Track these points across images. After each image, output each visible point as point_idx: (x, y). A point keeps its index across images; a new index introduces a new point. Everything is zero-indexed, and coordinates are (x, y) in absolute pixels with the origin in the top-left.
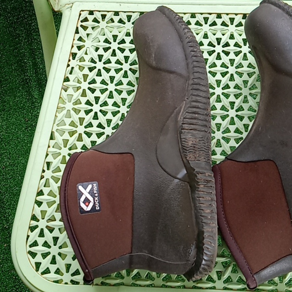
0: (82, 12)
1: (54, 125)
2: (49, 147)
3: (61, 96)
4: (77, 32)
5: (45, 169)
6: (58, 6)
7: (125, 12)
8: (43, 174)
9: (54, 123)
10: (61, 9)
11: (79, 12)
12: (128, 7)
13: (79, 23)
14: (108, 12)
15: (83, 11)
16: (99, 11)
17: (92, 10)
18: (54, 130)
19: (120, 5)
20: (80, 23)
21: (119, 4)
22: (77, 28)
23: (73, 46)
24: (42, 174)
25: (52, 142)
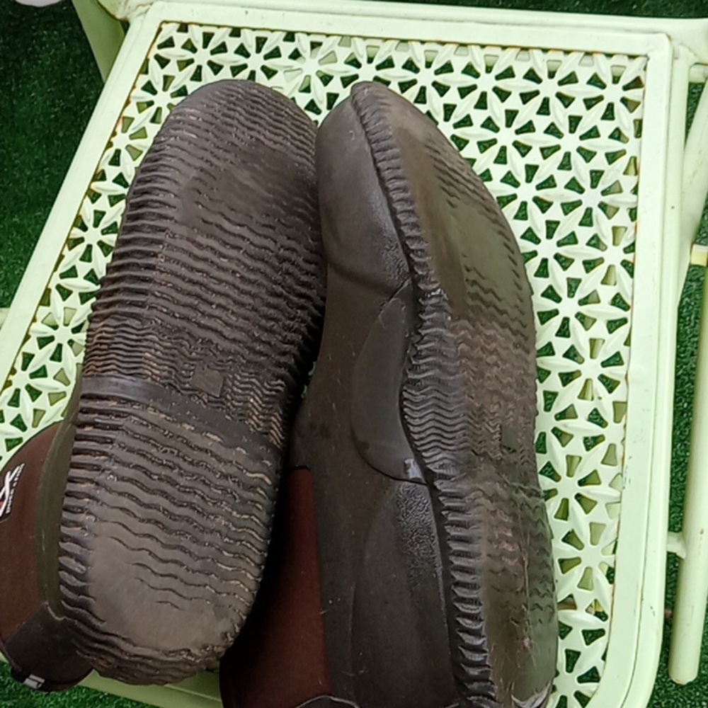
0: (164, 26)
1: (55, 274)
2: (34, 320)
3: (81, 213)
4: (145, 70)
5: (18, 366)
6: (125, 8)
7: (254, 29)
8: (11, 378)
9: (55, 269)
10: (128, 16)
11: (158, 25)
12: (262, 18)
13: (152, 50)
14: (219, 27)
15: (167, 22)
16: (201, 25)
17: (185, 20)
18: (52, 286)
19: (247, 13)
20: (155, 51)
21: (244, 10)
22: (147, 60)
23: (128, 102)
24: (8, 377)
25: (44, 311)
